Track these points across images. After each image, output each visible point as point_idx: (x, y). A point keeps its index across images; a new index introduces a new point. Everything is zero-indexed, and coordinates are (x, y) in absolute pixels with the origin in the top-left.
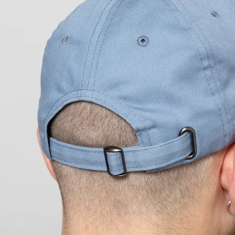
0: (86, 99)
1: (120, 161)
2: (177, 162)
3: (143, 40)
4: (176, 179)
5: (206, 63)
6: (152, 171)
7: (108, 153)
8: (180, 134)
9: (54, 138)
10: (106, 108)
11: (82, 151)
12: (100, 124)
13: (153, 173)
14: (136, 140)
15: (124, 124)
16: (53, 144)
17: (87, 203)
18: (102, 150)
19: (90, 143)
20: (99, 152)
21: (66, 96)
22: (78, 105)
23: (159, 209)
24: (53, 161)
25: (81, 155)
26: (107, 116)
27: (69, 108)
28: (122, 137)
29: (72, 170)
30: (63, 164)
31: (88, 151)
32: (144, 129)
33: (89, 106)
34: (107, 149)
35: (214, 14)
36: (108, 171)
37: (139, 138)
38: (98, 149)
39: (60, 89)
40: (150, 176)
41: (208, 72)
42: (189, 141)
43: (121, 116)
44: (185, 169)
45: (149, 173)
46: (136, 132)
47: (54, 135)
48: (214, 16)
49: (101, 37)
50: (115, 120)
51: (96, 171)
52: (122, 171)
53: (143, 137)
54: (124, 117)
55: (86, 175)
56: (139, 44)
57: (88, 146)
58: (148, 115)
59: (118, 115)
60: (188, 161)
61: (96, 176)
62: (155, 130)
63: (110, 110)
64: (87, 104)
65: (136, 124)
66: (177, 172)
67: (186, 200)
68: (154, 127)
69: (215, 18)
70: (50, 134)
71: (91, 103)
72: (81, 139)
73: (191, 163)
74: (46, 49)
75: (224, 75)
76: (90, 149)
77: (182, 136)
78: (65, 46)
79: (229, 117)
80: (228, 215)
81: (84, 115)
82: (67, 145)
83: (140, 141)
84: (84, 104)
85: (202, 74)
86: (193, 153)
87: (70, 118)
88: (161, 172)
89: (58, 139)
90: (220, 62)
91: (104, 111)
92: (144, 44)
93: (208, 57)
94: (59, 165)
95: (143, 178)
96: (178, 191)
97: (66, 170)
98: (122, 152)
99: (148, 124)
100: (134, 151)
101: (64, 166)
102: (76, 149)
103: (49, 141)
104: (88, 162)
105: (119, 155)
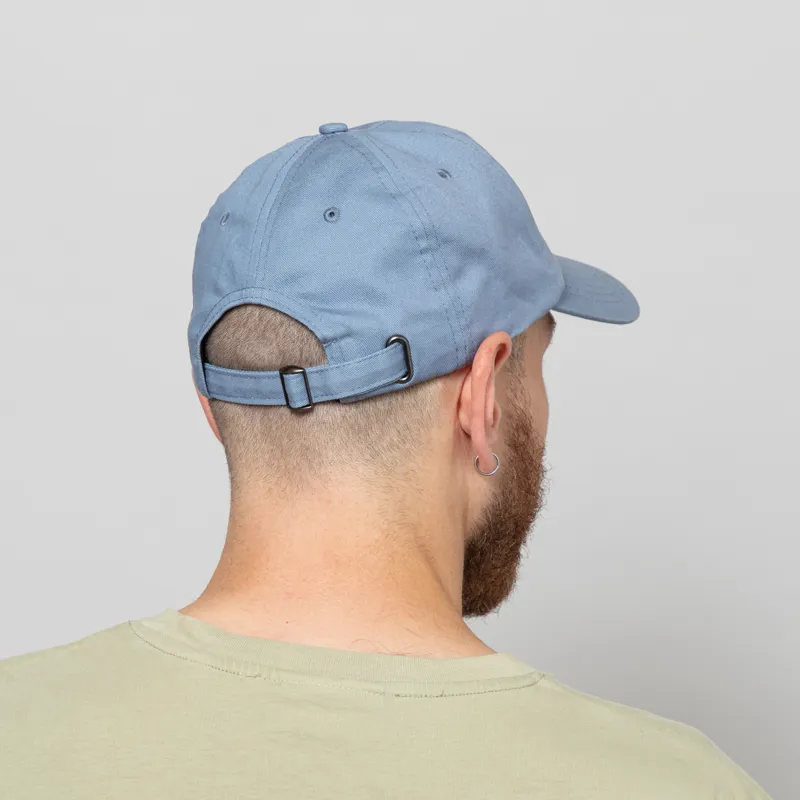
0: (253, 301)
1: (303, 387)
2: (384, 386)
3: (332, 214)
4: (389, 412)
5: (423, 244)
6: (350, 400)
7: (284, 376)
8: (387, 345)
9: (210, 363)
10: (280, 312)
11: (251, 377)
12: (273, 336)
13: (352, 403)
14: (324, 355)
15: (306, 333)
16: (210, 373)
17: (267, 457)
18: (277, 373)
19: (260, 364)
20: (274, 377)
21: (226, 299)
22: (242, 310)
23: (369, 457)
24: (212, 400)
25: (249, 384)
26: (282, 324)
27: (229, 316)
28: (304, 353)
29: (239, 409)
30: (226, 402)
31: (259, 377)
32: (335, 339)
33: (257, 312)
34: (286, 370)
35: (444, 174)
36: (288, 405)
37: (327, 351)
38: (271, 373)
39: (217, 291)
40: (348, 409)
41: (428, 257)
42: (401, 356)
43: (302, 321)
44: (400, 397)
45: (345, 404)
46: (323, 343)
47: (210, 359)
48: (443, 176)
49: (274, 212)
50: (294, 329)
51: (271, 406)
52: (306, 402)
53: (332, 350)
54: (305, 323)
55: (258, 414)
56: (326, 220)
57: (258, 369)
58: (338, 318)
59: (296, 320)
60: (402, 385)
61: (272, 414)
62: (349, 340)
63: (287, 315)
64: (254, 308)
65: (323, 332)
66: (387, 402)
67: (408, 446)
68: (348, 335)
69: (443, 179)
70: (205, 358)
71: (260, 306)
72: (248, 359)
73: (407, 389)
74: (199, 236)
75: (454, 261)
76: (262, 373)
77: (389, 348)
78: (223, 229)
79: (463, 322)
80: (477, 476)
81: (251, 324)
82: (229, 371)
83: (329, 357)
84: (249, 309)
85: (419, 259)
86: (408, 374)
87: (232, 330)
88: (363, 401)
89: (218, 365)
90: (447, 241)
91: (279, 317)
92: (334, 218)
93: (427, 235)
94: (221, 404)
95: (337, 411)
96: (393, 432)
97: (232, 411)
98: (304, 373)
99: (340, 330)
100: (322, 371)
101: (227, 405)
102: (241, 376)
103: (204, 369)
104: (259, 393)
105: (301, 377)
